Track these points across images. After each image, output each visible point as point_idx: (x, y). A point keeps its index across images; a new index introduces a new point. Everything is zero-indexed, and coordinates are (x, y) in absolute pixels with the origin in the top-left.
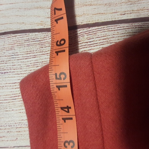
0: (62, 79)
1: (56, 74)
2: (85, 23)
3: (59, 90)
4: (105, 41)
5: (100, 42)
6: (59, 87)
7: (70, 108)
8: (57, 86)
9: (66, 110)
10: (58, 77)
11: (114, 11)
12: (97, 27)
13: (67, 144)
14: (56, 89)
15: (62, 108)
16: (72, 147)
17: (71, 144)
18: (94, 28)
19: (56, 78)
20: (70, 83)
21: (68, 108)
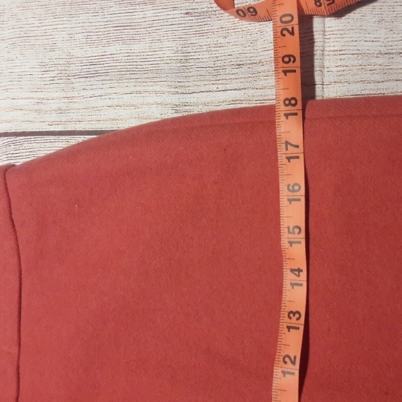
0: (296, 234)
1: (289, 228)
2: (13, 131)
3: (291, 246)
4: (31, 153)
5: (26, 154)
6: (291, 243)
7: (302, 271)
8: (289, 242)
9: (297, 273)
10: (291, 230)
11: (42, 120)
12: (24, 137)
13: (291, 315)
14: (287, 245)
15: (292, 271)
16: (298, 319)
17: (297, 316)
18: (21, 138)
19: (289, 232)
20: (304, 240)
21: (300, 270)
